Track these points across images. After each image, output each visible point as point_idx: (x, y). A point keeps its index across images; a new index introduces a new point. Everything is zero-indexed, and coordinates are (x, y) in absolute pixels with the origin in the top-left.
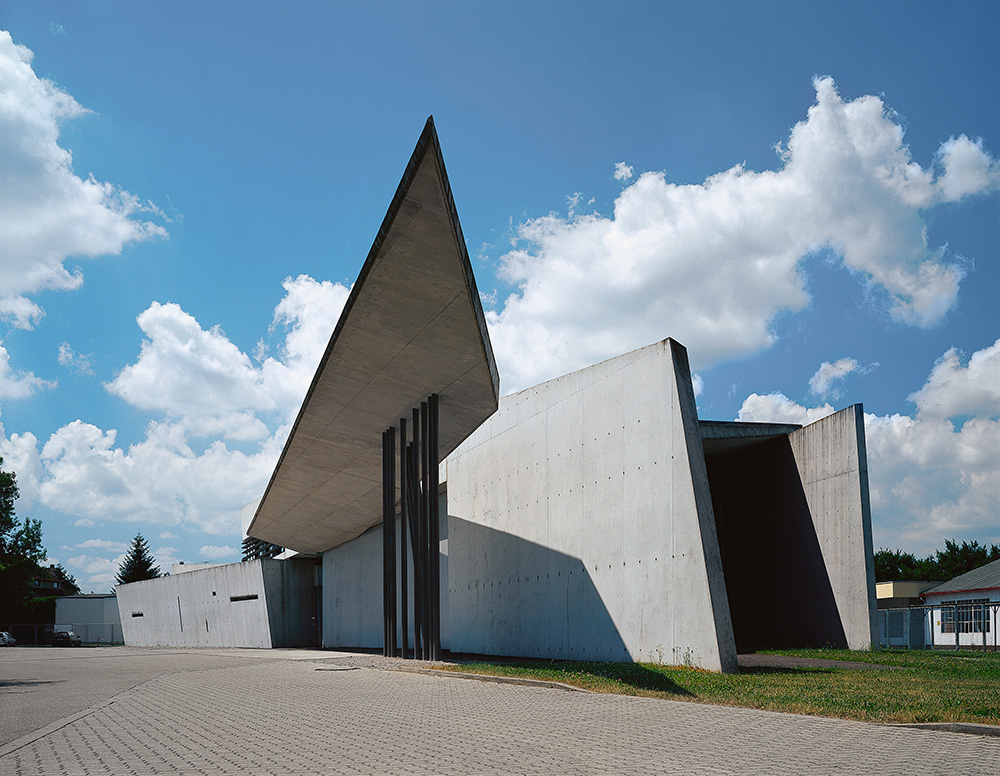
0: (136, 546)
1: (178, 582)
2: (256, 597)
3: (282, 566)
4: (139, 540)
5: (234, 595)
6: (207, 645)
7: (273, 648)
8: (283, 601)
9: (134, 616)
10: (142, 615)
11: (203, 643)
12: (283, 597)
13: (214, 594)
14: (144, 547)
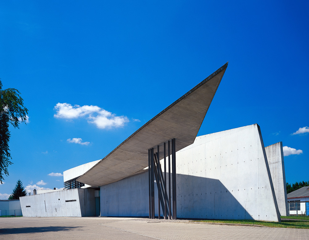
0: (18, 184)
1: (45, 196)
2: (75, 200)
3: (84, 190)
4: (19, 182)
5: (67, 200)
6: (56, 216)
7: (82, 217)
8: (85, 202)
9: (27, 207)
10: (30, 207)
11: (54, 216)
12: (85, 200)
13: (59, 199)
14: (21, 184)
